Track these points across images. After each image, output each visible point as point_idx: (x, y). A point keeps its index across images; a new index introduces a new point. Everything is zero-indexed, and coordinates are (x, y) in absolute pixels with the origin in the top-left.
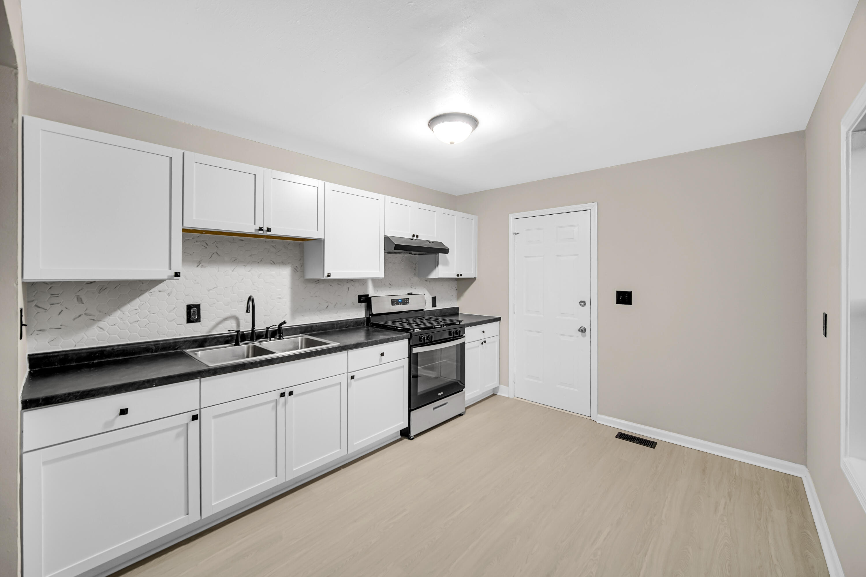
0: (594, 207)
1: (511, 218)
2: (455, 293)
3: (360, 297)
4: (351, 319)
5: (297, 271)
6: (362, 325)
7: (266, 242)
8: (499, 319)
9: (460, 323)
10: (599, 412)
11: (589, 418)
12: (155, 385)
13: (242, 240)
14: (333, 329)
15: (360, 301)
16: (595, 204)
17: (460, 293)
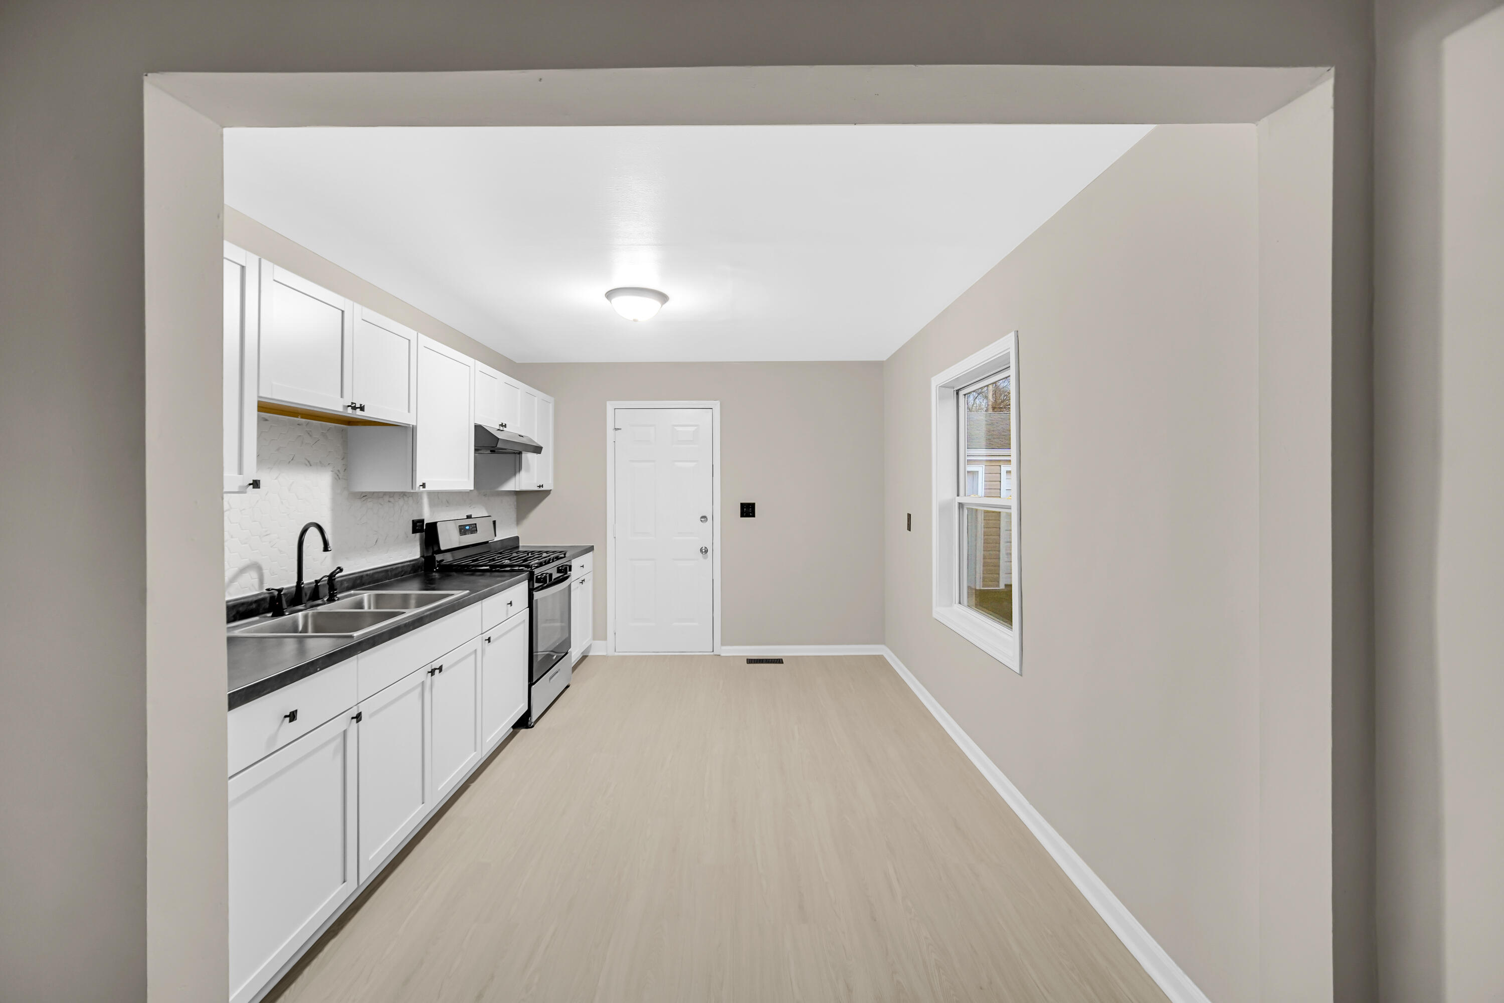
0: (716, 405)
1: (610, 406)
2: (513, 514)
3: (415, 523)
4: (407, 562)
5: (339, 479)
6: (420, 570)
7: (298, 424)
8: (591, 549)
9: (565, 554)
10: (723, 643)
11: (712, 654)
12: (318, 669)
13: (266, 420)
14: (386, 579)
15: (415, 531)
16: (718, 403)
17: (521, 515)
